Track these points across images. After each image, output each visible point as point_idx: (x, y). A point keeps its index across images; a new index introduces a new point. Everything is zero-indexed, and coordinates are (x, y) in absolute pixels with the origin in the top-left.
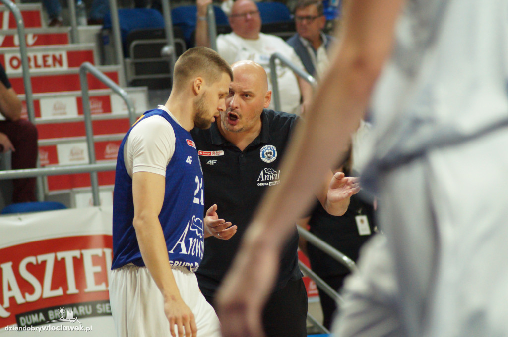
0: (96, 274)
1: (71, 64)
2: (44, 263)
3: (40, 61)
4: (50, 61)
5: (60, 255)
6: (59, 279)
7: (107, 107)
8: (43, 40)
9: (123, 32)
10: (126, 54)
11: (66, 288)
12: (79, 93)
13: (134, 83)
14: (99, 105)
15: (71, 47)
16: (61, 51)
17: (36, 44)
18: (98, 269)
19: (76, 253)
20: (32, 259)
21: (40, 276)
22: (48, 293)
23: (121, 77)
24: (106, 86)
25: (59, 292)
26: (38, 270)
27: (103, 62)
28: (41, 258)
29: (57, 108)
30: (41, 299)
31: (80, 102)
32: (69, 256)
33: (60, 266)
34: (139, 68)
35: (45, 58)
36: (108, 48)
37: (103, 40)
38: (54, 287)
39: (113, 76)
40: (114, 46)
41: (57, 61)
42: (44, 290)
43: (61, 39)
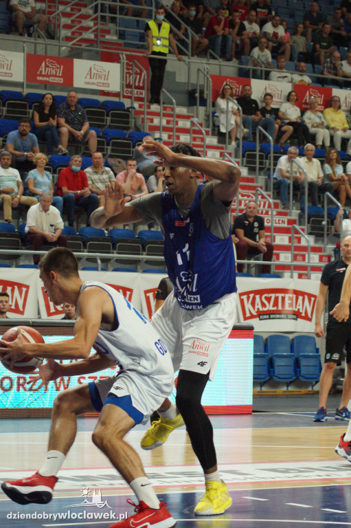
0: (289, 304)
1: (288, 224)
2: (271, 297)
3: (277, 222)
4: (281, 222)
5: (277, 295)
6: (276, 304)
7: (299, 242)
8: (279, 214)
9: (309, 214)
10: (308, 223)
11: (278, 307)
12: (290, 235)
13: (310, 234)
14: (296, 240)
15: (289, 217)
16: (285, 219)
17: (276, 215)
18: (290, 302)
19: (283, 295)
20: (267, 295)
21: (269, 302)
22: (271, 308)
23: (306, 231)
24: (300, 234)
25: (275, 308)
26: (268, 299)
27: (300, 224)
28: (270, 295)
29: (282, 240)
30: (268, 310)
31: (290, 238)
32: (280, 295)
33: (276, 299)
34: (313, 228)
35: (279, 220)
36: (302, 220)
37: (301, 216)
38: (273, 306)
39: (303, 230)
40: (304, 218)
41: (283, 222)
42: (270, 307)
43: (285, 214)
